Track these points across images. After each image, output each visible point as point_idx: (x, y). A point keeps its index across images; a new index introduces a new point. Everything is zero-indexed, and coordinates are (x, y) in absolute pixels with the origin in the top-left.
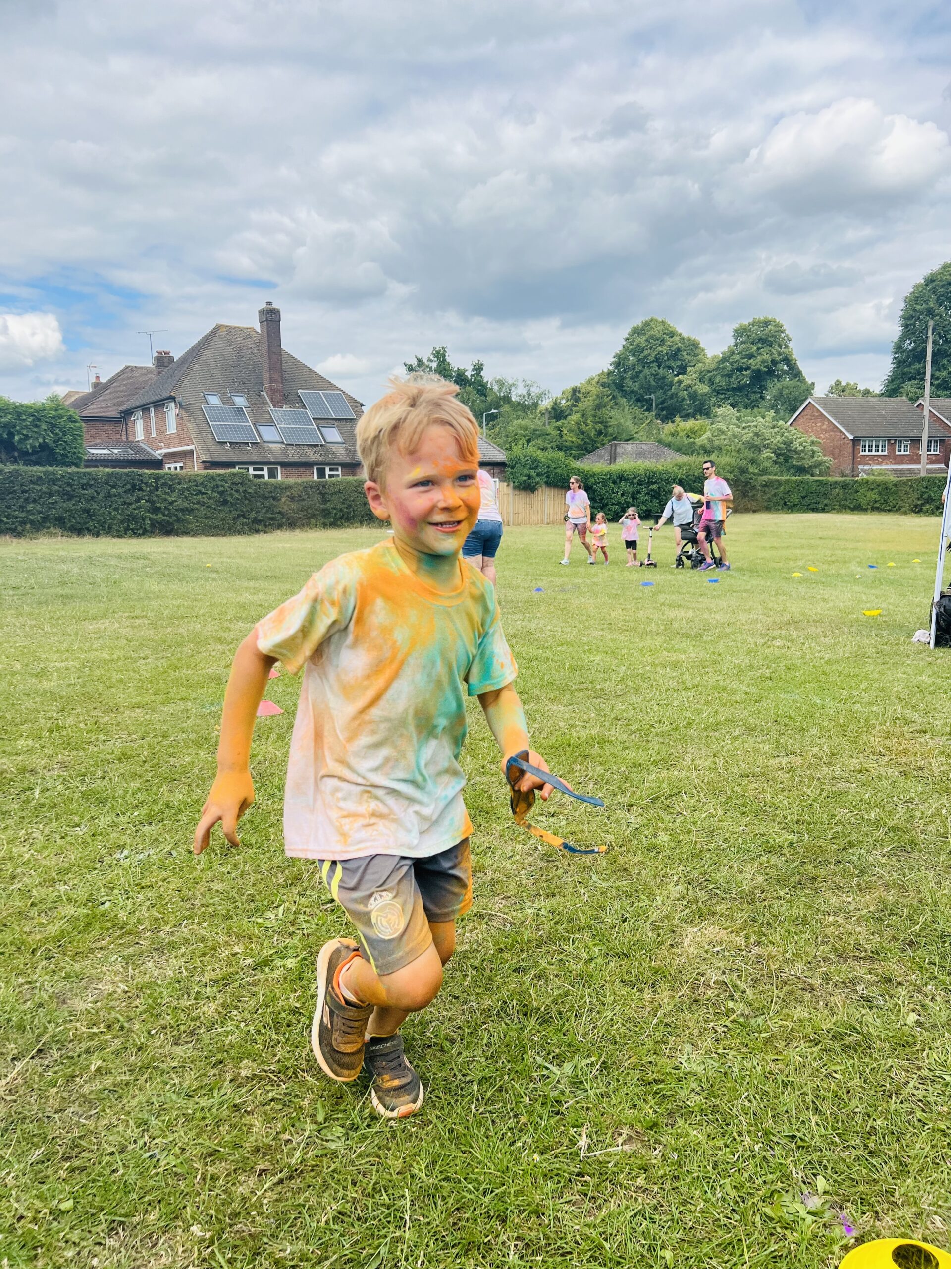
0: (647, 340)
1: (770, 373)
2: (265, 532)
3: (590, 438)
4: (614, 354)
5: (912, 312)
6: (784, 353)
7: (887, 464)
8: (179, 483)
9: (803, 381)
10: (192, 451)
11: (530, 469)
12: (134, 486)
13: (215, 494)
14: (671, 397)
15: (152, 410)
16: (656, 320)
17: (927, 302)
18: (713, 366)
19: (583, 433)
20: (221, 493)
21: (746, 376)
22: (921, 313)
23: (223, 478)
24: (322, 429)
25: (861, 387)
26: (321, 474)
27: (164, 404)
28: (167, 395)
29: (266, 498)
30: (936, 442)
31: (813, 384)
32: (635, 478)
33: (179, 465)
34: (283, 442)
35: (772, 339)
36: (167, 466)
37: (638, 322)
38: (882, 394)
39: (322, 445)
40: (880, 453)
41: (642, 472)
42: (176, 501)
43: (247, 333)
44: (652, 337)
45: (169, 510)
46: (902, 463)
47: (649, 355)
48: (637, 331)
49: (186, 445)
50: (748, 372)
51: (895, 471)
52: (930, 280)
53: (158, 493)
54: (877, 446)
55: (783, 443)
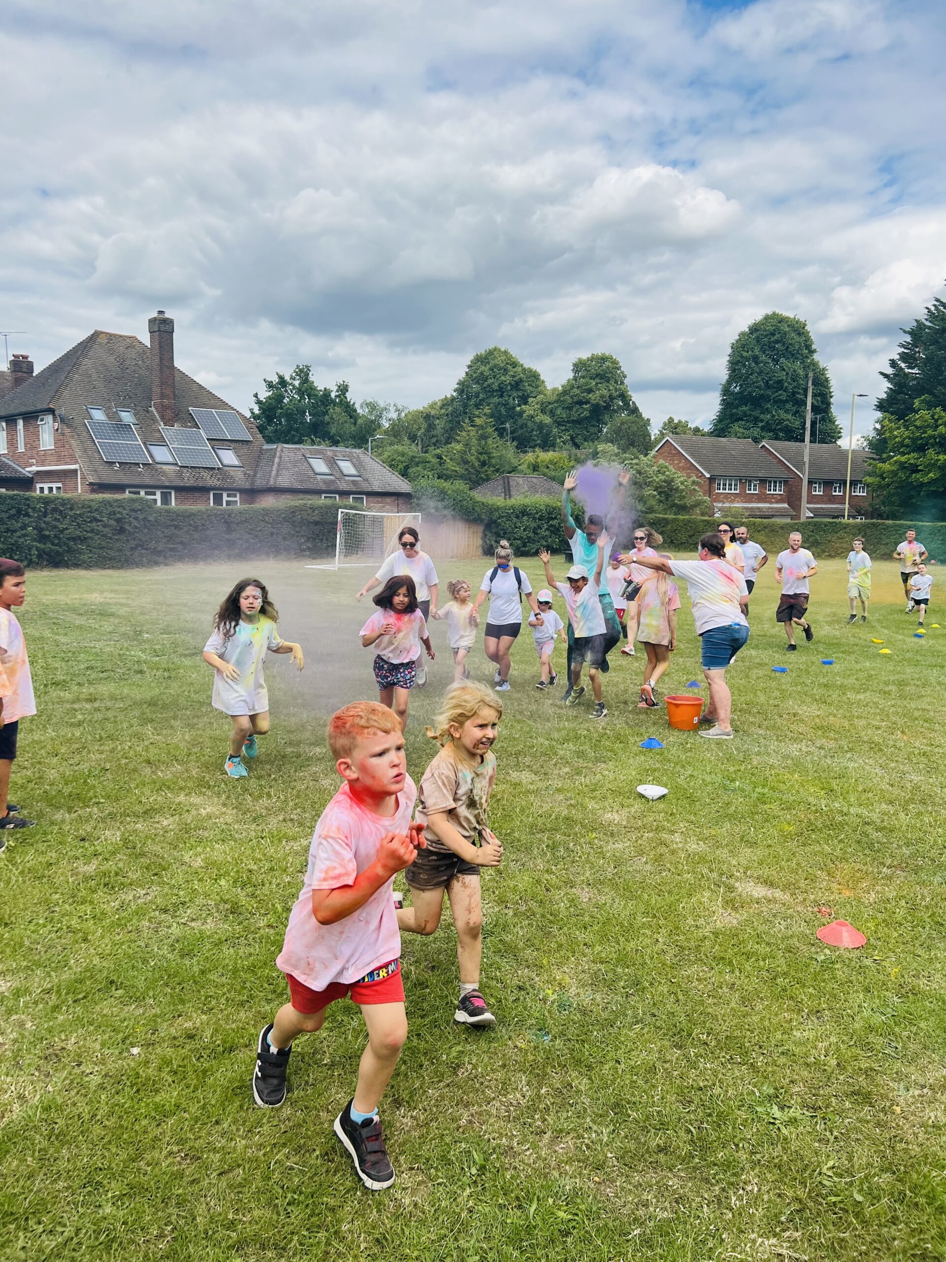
0: (491, 369)
1: (607, 407)
2: (166, 565)
3: (473, 466)
4: (457, 381)
5: (739, 358)
6: (620, 389)
7: (739, 502)
8: (71, 509)
9: (640, 416)
10: (75, 471)
11: (437, 500)
12: (19, 511)
13: (112, 522)
14: (521, 427)
15: (20, 423)
16: (500, 350)
17: (752, 349)
18: (554, 398)
19: (467, 462)
20: (118, 521)
21: (585, 409)
22: (748, 359)
23: (120, 503)
24: (220, 452)
25: (692, 425)
26: (218, 499)
27: (38, 416)
28: (45, 406)
29: (168, 527)
30: (780, 482)
31: (649, 420)
32: (537, 513)
33: (54, 486)
34: (176, 464)
35: (609, 375)
36: (38, 486)
37: (482, 351)
38: (712, 433)
39: (219, 469)
40: (733, 491)
42: (67, 529)
43: (131, 343)
44: (495, 366)
45: (59, 539)
46: (751, 502)
47: (493, 383)
48: (480, 360)
49: (67, 464)
50: (588, 405)
51: (747, 508)
52: (754, 329)
53: (47, 519)
54: (730, 485)
55: (665, 481)
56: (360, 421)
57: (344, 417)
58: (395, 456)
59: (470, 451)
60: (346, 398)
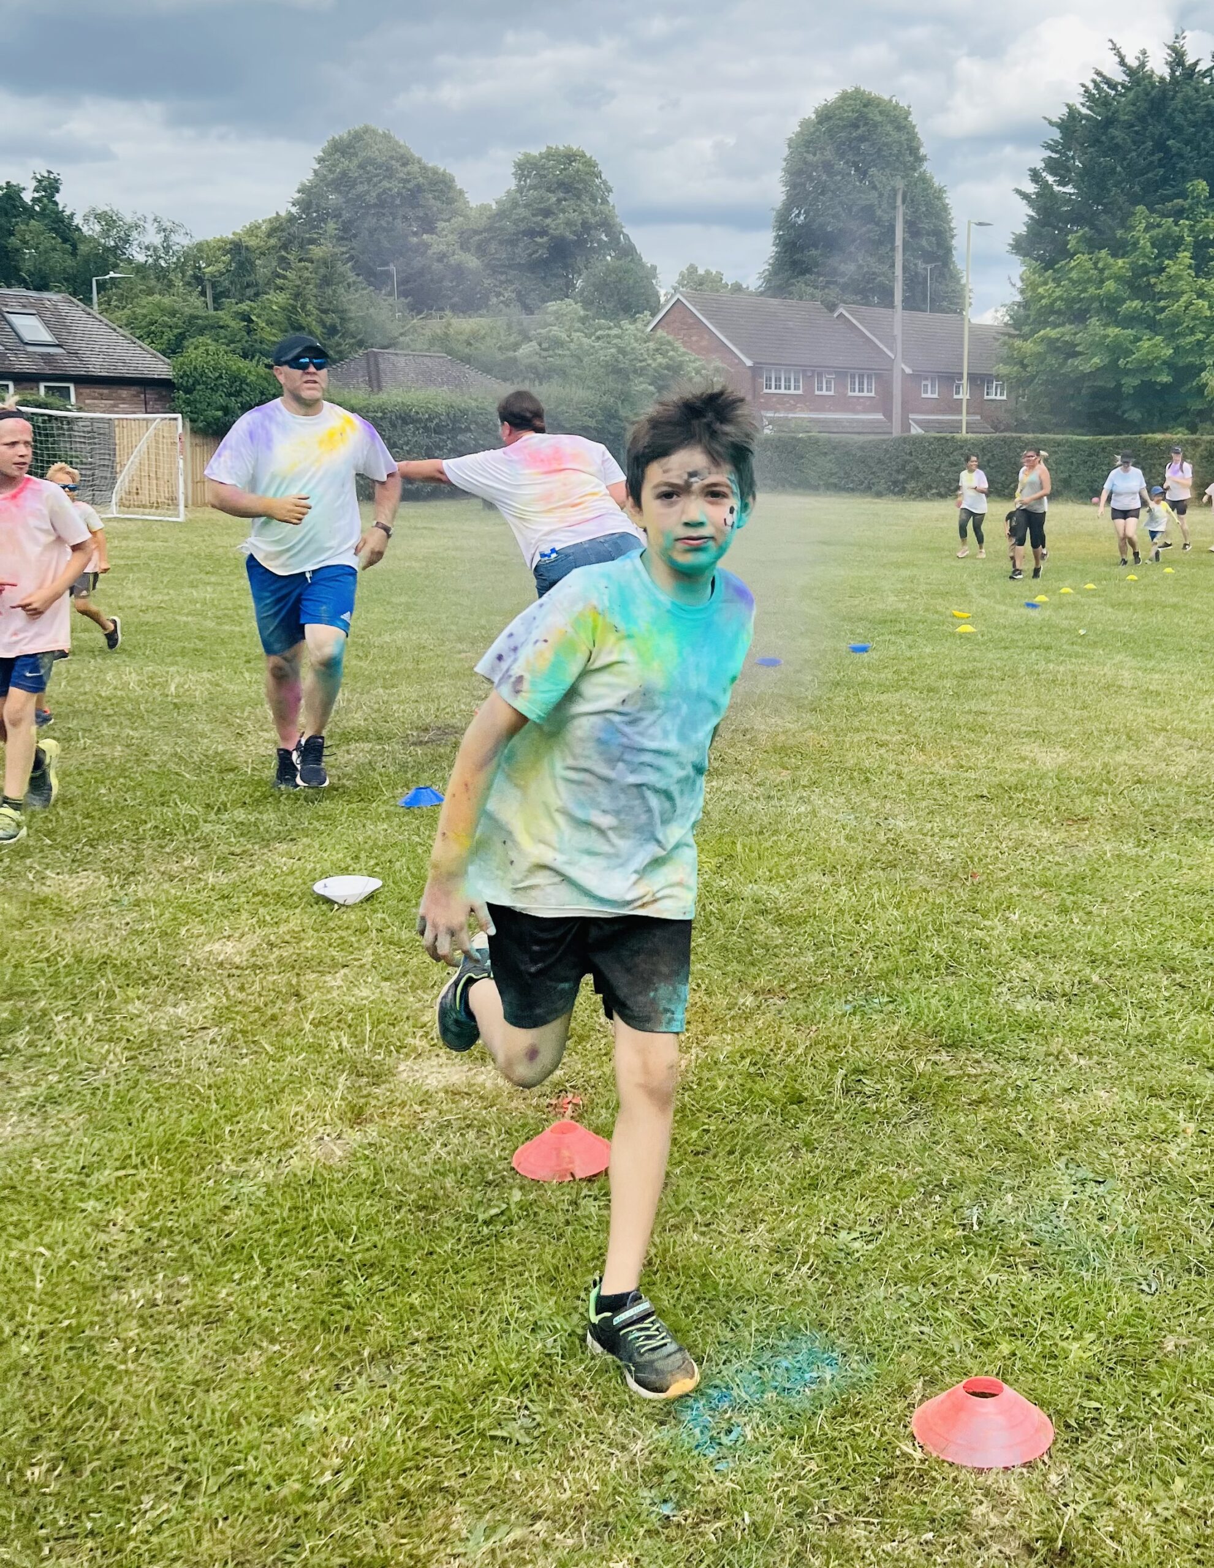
0: (361, 166)
1: (579, 244)
4: (297, 186)
6: (601, 212)
7: (802, 410)
9: (637, 260)
11: (229, 395)
14: (420, 272)
16: (374, 132)
18: (484, 222)
21: (541, 245)
25: (728, 279)
30: (870, 377)
31: (654, 268)
35: (580, 186)
37: (340, 132)
38: (762, 292)
40: (792, 391)
41: (441, 409)
44: (370, 161)
46: (823, 410)
47: (368, 192)
48: (340, 149)
50: (545, 239)
51: (815, 421)
54: (788, 380)
55: (668, 368)
56: (83, 248)
57: (50, 240)
58: (157, 316)
59: (303, 307)
60: (56, 204)
